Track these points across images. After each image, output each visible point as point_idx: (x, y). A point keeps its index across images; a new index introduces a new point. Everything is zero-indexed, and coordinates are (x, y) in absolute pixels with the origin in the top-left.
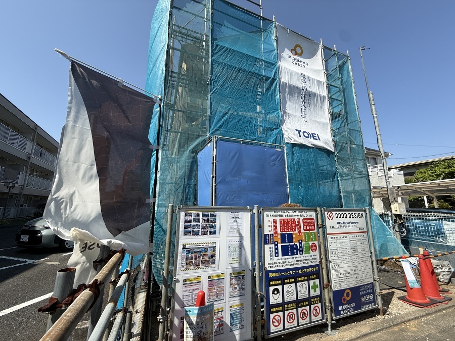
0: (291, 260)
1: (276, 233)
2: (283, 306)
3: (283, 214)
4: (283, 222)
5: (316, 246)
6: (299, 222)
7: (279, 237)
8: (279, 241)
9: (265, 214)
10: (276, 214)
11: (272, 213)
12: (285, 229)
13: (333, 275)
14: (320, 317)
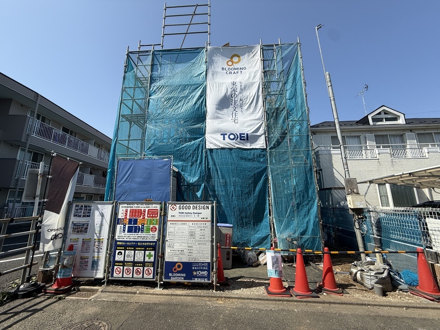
0: (134, 235)
1: (126, 218)
2: (123, 263)
3: (133, 206)
4: (132, 211)
5: (156, 228)
6: (145, 211)
7: (128, 220)
8: (127, 223)
9: (121, 206)
10: (128, 206)
11: (126, 205)
12: (132, 216)
13: (168, 250)
14: (151, 276)
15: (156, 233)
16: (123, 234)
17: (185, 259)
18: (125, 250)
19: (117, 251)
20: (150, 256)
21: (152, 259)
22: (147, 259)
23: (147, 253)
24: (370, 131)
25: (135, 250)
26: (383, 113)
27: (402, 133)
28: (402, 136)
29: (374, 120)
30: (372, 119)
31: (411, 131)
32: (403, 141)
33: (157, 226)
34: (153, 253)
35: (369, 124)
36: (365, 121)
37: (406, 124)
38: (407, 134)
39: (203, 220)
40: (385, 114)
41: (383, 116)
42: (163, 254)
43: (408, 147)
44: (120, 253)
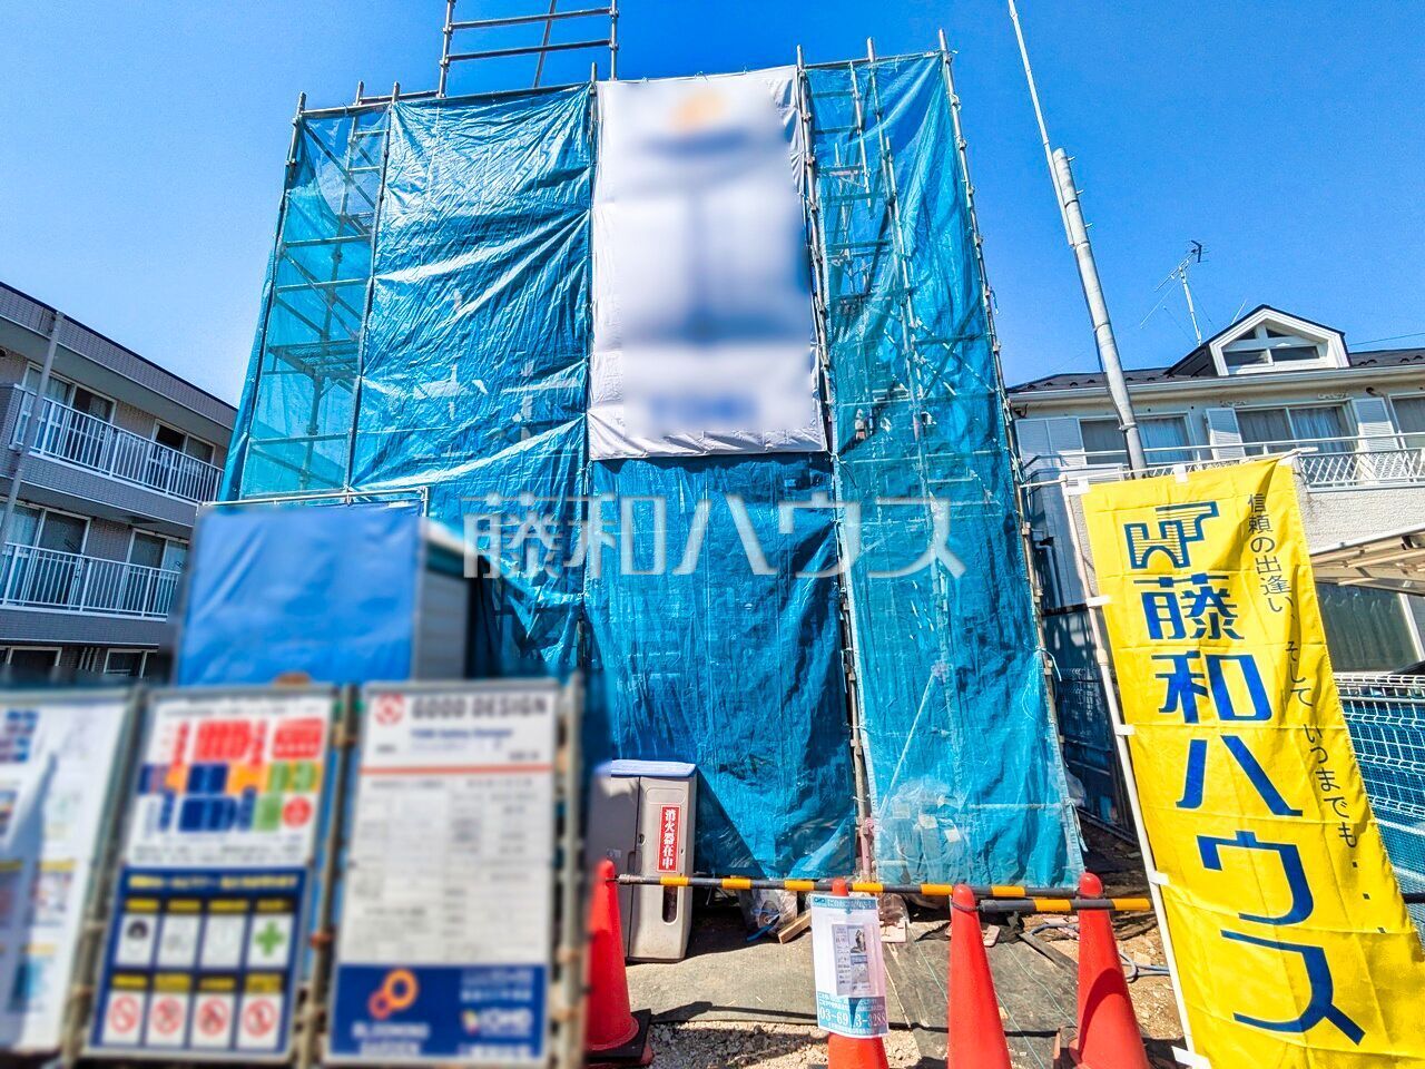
0: (205, 845)
1: (178, 762)
2: (149, 975)
5: (306, 808)
6: (263, 731)
7: (185, 773)
8: (182, 786)
9: (162, 708)
11: (183, 706)
13: (353, 911)
14: (270, 1039)
15: (307, 831)
16: (157, 839)
17: (432, 952)
18: (163, 911)
19: (128, 921)
20: (270, 939)
21: (279, 956)
22: (257, 957)
23: (260, 924)
24: (1221, 399)
25: (204, 912)
26: (1262, 333)
27: (1335, 399)
28: (1336, 410)
29: (1233, 358)
30: (1224, 354)
31: (1370, 390)
32: (1342, 427)
33: (312, 798)
34: (284, 924)
35: (1213, 372)
36: (1198, 364)
37: (1352, 366)
38: (1357, 402)
39: (520, 765)
40: (1271, 334)
41: (1263, 342)
42: (331, 929)
43: (1363, 446)
44: (139, 930)
